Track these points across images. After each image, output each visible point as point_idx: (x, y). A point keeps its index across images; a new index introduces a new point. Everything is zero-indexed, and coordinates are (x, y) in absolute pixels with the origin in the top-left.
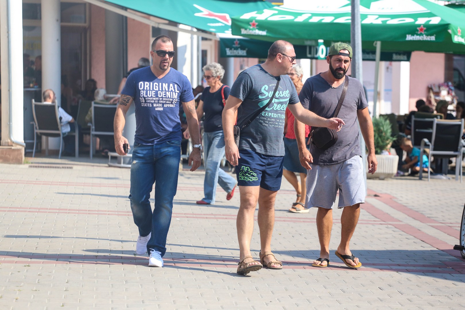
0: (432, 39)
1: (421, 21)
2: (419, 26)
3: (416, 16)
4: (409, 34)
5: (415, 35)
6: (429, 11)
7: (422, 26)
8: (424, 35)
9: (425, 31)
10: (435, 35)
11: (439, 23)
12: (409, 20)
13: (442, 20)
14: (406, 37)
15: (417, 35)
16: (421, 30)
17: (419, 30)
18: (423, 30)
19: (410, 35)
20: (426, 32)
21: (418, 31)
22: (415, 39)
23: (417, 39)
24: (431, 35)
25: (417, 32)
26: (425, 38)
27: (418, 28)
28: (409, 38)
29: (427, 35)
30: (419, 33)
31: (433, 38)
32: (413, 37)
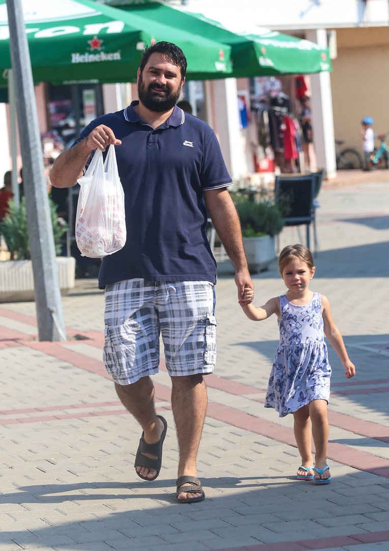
0: (115, 58)
1: (92, 30)
2: (90, 37)
3: (81, 22)
4: (75, 52)
5: (87, 54)
6: (99, 13)
7: (95, 38)
8: (102, 54)
9: (102, 45)
10: (119, 51)
11: (123, 31)
12: (70, 30)
13: (126, 26)
14: (71, 58)
15: (90, 53)
16: (95, 44)
17: (92, 45)
18: (99, 44)
19: (78, 55)
20: (103, 48)
21: (89, 46)
22: (86, 61)
23: (90, 60)
24: (114, 51)
25: (88, 49)
26: (103, 57)
27: (89, 42)
28: (77, 58)
29: (107, 52)
30: (92, 49)
31: (117, 56)
32: (83, 57)
